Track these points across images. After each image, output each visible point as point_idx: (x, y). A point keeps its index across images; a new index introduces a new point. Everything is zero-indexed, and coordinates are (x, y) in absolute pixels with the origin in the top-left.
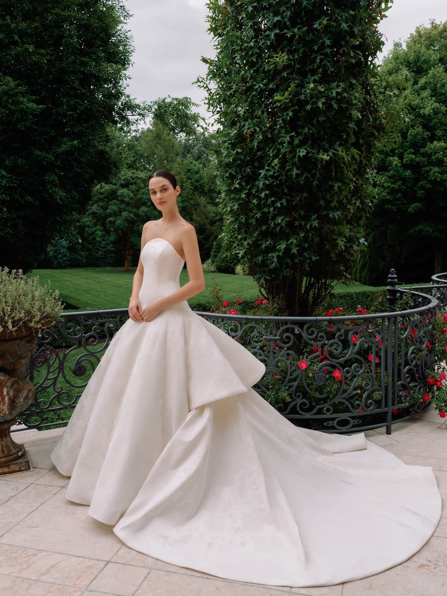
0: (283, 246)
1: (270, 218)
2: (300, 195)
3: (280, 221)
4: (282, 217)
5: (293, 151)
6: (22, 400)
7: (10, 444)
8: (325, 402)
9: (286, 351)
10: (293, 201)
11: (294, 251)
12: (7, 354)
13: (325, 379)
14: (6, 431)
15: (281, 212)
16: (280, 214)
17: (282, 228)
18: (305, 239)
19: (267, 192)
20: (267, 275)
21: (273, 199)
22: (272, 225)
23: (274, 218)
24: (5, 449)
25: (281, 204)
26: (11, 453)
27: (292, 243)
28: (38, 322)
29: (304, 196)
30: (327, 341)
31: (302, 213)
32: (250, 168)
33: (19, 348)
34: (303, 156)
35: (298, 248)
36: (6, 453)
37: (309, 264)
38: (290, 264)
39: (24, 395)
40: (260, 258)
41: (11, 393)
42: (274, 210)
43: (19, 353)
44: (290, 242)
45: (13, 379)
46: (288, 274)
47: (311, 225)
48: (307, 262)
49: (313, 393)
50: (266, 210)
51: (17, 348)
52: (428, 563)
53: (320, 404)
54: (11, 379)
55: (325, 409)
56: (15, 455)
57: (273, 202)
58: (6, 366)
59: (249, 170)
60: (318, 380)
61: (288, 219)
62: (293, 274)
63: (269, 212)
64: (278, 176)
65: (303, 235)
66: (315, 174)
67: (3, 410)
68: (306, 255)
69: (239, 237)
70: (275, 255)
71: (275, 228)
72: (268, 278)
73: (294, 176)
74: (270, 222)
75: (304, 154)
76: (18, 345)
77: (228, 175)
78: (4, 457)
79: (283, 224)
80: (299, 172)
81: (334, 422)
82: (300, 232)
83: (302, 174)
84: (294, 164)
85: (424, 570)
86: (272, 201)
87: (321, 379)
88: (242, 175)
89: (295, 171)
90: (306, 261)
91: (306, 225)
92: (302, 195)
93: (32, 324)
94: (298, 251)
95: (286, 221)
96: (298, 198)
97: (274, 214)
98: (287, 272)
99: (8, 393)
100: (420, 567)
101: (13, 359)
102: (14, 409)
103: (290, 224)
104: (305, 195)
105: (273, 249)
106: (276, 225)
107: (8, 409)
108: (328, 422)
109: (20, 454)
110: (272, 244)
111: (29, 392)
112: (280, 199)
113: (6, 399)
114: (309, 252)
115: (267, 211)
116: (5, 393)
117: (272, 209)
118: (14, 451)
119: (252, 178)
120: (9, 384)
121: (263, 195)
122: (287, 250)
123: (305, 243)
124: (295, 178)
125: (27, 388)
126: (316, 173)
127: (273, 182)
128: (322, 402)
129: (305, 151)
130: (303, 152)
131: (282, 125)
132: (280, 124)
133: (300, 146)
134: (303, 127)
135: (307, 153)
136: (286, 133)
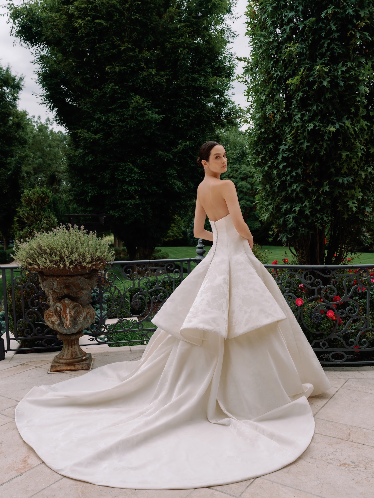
0: (298, 209)
1: (287, 185)
2: (313, 164)
3: (295, 187)
4: (297, 184)
5: (303, 126)
6: (82, 319)
7: (77, 350)
8: (321, 337)
9: (287, 293)
10: (307, 170)
11: (307, 212)
12: (72, 285)
13: (320, 319)
14: (75, 341)
15: (296, 180)
16: (295, 182)
17: (297, 194)
18: (317, 202)
19: (285, 164)
20: (288, 234)
21: (290, 169)
22: (290, 191)
23: (291, 185)
24: (73, 354)
25: (296, 173)
26: (77, 357)
27: (306, 206)
28: (89, 263)
29: (315, 164)
30: (322, 286)
31: (316, 180)
32: (272, 145)
33: (81, 282)
34: (311, 129)
35: (311, 210)
36: (74, 356)
37: (320, 223)
38: (305, 223)
39: (84, 315)
40: (282, 220)
41: (72, 313)
42: (291, 178)
43: (81, 286)
44: (304, 205)
45: (75, 303)
46: (303, 232)
47: (323, 190)
48: (319, 222)
49: (310, 329)
50: (284, 179)
51: (79, 282)
53: (317, 339)
54: (73, 303)
55: (321, 343)
56: (80, 359)
57: (290, 172)
58: (71, 294)
59: (271, 146)
60: (314, 318)
61: (302, 185)
62: (308, 232)
63: (286, 180)
64: (293, 148)
65: (315, 199)
66: (322, 145)
67: (67, 324)
68: (318, 215)
69: (266, 203)
70: (291, 216)
71: (292, 193)
72: (289, 236)
73: (305, 148)
74: (288, 189)
75: (312, 128)
76: (80, 280)
77: (255, 151)
78: (72, 359)
79: (298, 190)
80: (309, 144)
81: (329, 355)
82: (313, 196)
83: (312, 145)
84: (304, 138)
85: (344, 468)
86: (289, 171)
87: (317, 318)
88: (266, 151)
89: (306, 144)
90: (318, 221)
91: (318, 191)
92: (314, 164)
93: (84, 264)
94: (310, 212)
95: (301, 187)
96: (311, 167)
97: (291, 182)
98: (302, 231)
99: (70, 313)
100: (341, 465)
101: (76, 289)
102: (76, 325)
103: (304, 190)
104: (317, 164)
105: (289, 211)
106: (293, 191)
107: (70, 324)
108: (324, 355)
109: (83, 358)
110: (289, 207)
111: (87, 314)
112: (297, 169)
113: (68, 316)
114: (322, 214)
115: (285, 179)
116: (68, 312)
117: (289, 178)
118: (79, 356)
119: (274, 153)
120: (70, 306)
121: (281, 167)
122: (302, 211)
123: (317, 205)
124: (306, 150)
125: (86, 311)
126: (323, 144)
127: (289, 155)
128: (319, 338)
129: (312, 125)
130: (310, 126)
131: (296, 105)
132: (294, 104)
133: (310, 121)
134: (312, 105)
135: (315, 127)
136: (298, 112)
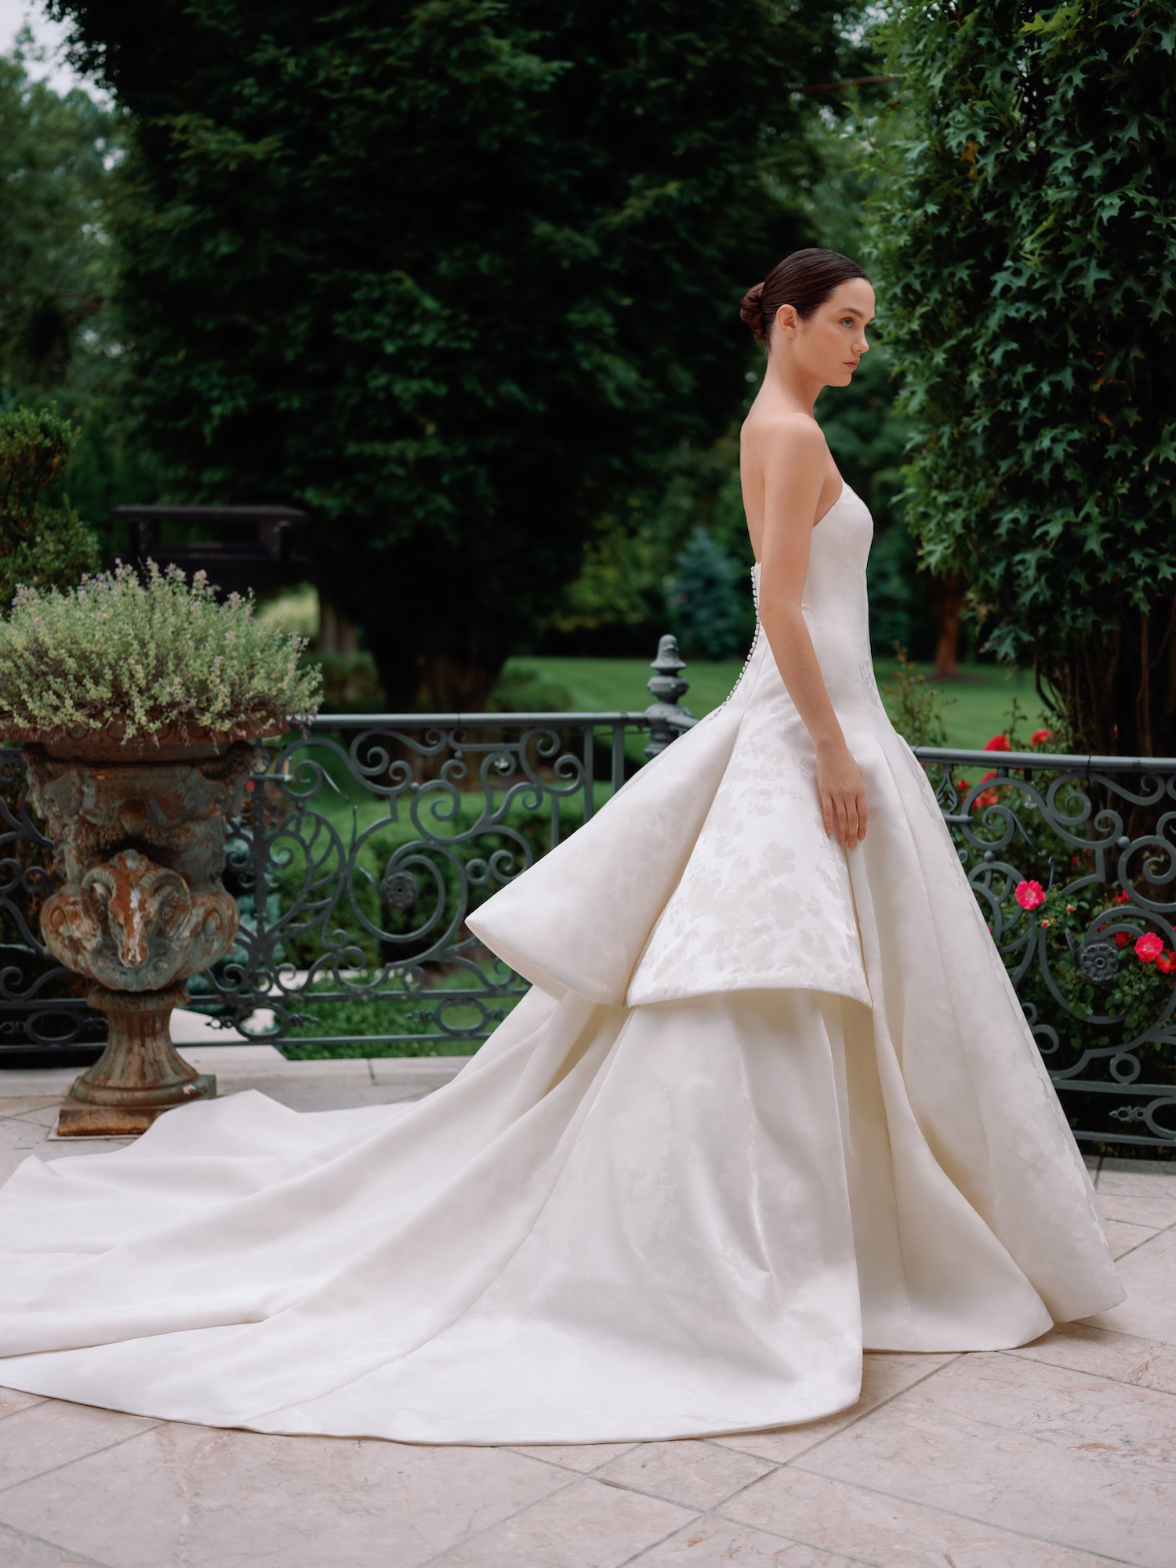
0: (1055, 530)
1: (1020, 431)
2: (1122, 354)
3: (1046, 443)
4: (1058, 431)
5: (1083, 204)
6: (187, 934)
7: (163, 1058)
8: (1116, 1041)
9: (990, 861)
10: (1094, 376)
11: (1093, 545)
12: (153, 802)
13: (1113, 965)
14: (154, 1022)
15: (1054, 412)
16: (1051, 422)
17: (1057, 469)
18: (1136, 502)
19: (1014, 346)
20: (1023, 629)
21: (1030, 369)
22: (1027, 457)
23: (1032, 434)
24: (149, 1070)
25: (1052, 384)
26: (162, 1082)
27: (1088, 518)
28: (221, 715)
29: (1132, 355)
30: (1123, 839)
31: (1133, 417)
32: (968, 268)
33: (189, 789)
34: (1111, 219)
35: (1107, 535)
36: (150, 1078)
37: (1146, 588)
38: (1086, 588)
39: (194, 920)
40: (999, 570)
41: (153, 907)
42: (1036, 401)
43: (188, 803)
44: (1082, 514)
45: (162, 871)
46: (1079, 624)
47: (1157, 457)
48: (1141, 583)
49: (1072, 1005)
50: (1005, 406)
51: (181, 788)
52: (1119, 1444)
53: (1098, 1047)
54: (155, 869)
55: (1113, 1062)
56: (176, 1090)
57: (1031, 380)
58: (147, 836)
59: (963, 274)
60: (1089, 963)
61: (1076, 435)
62: (1096, 625)
63: (1015, 414)
64: (1045, 289)
65: (1124, 491)
66: (1157, 282)
67: (129, 950)
68: (1137, 558)
69: (942, 499)
70: (1031, 557)
71: (1037, 466)
72: (1026, 637)
73: (1090, 290)
74: (1022, 446)
75: (1114, 212)
76: (184, 781)
77: (898, 290)
78: (141, 1090)
79: (1059, 452)
80: (1105, 275)
81: (1143, 1110)
82: (1116, 480)
83: (1117, 281)
84: (1088, 250)
85: (1091, 1455)
86: (1027, 377)
87: (1100, 963)
88: (943, 291)
89: (1093, 275)
90: (1135, 579)
91: (1139, 456)
92: (1127, 355)
93: (205, 720)
94: (1105, 544)
95: (1071, 443)
96: (1115, 364)
97: (1033, 419)
98: (1075, 618)
99: (142, 906)
100: (1083, 1447)
101: (170, 818)
102: (165, 954)
103: (1086, 455)
104: (1136, 353)
105: (1021, 538)
106: (1042, 456)
107: (143, 950)
108: (1121, 1109)
109: (188, 1089)
110: (1024, 520)
111: (208, 914)
112: (1057, 368)
113: (137, 919)
114: (1152, 551)
115: (1009, 409)
116: (134, 904)
117: (1024, 403)
118: (172, 1080)
119: (976, 302)
120: (147, 881)
121: (997, 356)
122: (1070, 541)
123: (1137, 516)
124: (1095, 297)
125: (203, 904)
126: (1159, 276)
127: (1028, 314)
128: (1105, 1040)
129: (1117, 202)
130: (1110, 207)
131: (1061, 118)
132: (1055, 114)
133: (1109, 184)
134: (1122, 123)
135: (1128, 206)
136: (1067, 145)
